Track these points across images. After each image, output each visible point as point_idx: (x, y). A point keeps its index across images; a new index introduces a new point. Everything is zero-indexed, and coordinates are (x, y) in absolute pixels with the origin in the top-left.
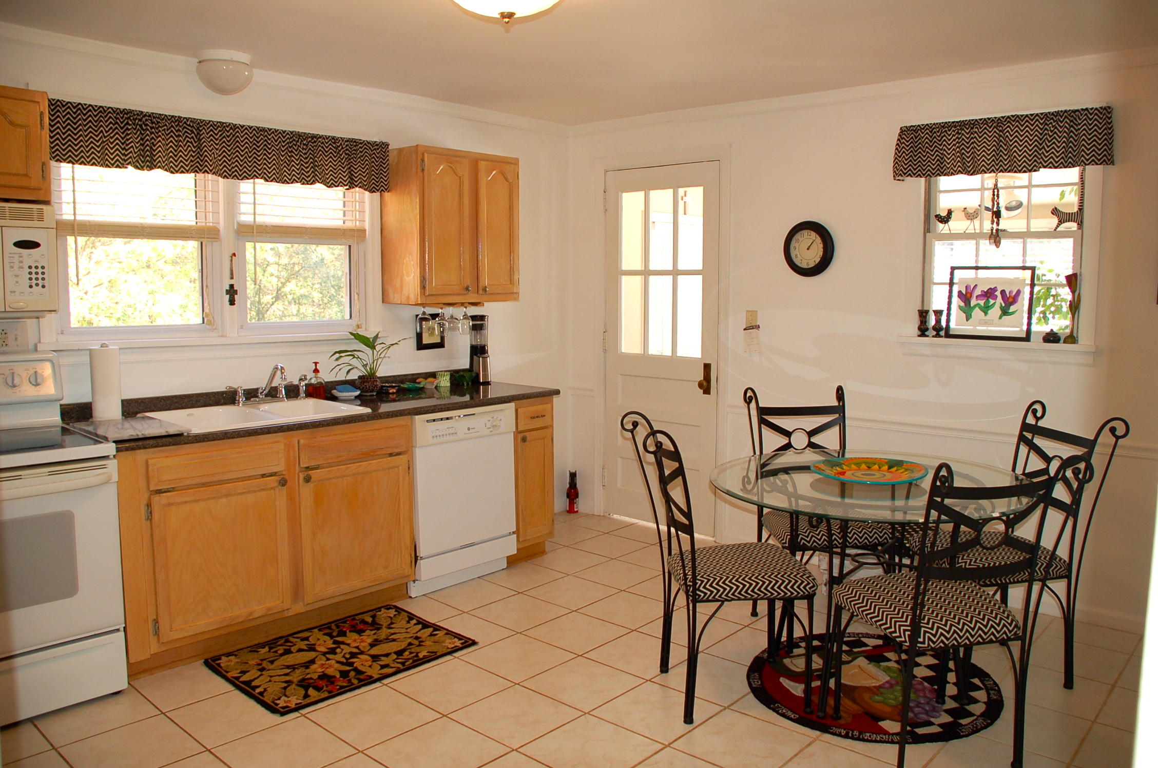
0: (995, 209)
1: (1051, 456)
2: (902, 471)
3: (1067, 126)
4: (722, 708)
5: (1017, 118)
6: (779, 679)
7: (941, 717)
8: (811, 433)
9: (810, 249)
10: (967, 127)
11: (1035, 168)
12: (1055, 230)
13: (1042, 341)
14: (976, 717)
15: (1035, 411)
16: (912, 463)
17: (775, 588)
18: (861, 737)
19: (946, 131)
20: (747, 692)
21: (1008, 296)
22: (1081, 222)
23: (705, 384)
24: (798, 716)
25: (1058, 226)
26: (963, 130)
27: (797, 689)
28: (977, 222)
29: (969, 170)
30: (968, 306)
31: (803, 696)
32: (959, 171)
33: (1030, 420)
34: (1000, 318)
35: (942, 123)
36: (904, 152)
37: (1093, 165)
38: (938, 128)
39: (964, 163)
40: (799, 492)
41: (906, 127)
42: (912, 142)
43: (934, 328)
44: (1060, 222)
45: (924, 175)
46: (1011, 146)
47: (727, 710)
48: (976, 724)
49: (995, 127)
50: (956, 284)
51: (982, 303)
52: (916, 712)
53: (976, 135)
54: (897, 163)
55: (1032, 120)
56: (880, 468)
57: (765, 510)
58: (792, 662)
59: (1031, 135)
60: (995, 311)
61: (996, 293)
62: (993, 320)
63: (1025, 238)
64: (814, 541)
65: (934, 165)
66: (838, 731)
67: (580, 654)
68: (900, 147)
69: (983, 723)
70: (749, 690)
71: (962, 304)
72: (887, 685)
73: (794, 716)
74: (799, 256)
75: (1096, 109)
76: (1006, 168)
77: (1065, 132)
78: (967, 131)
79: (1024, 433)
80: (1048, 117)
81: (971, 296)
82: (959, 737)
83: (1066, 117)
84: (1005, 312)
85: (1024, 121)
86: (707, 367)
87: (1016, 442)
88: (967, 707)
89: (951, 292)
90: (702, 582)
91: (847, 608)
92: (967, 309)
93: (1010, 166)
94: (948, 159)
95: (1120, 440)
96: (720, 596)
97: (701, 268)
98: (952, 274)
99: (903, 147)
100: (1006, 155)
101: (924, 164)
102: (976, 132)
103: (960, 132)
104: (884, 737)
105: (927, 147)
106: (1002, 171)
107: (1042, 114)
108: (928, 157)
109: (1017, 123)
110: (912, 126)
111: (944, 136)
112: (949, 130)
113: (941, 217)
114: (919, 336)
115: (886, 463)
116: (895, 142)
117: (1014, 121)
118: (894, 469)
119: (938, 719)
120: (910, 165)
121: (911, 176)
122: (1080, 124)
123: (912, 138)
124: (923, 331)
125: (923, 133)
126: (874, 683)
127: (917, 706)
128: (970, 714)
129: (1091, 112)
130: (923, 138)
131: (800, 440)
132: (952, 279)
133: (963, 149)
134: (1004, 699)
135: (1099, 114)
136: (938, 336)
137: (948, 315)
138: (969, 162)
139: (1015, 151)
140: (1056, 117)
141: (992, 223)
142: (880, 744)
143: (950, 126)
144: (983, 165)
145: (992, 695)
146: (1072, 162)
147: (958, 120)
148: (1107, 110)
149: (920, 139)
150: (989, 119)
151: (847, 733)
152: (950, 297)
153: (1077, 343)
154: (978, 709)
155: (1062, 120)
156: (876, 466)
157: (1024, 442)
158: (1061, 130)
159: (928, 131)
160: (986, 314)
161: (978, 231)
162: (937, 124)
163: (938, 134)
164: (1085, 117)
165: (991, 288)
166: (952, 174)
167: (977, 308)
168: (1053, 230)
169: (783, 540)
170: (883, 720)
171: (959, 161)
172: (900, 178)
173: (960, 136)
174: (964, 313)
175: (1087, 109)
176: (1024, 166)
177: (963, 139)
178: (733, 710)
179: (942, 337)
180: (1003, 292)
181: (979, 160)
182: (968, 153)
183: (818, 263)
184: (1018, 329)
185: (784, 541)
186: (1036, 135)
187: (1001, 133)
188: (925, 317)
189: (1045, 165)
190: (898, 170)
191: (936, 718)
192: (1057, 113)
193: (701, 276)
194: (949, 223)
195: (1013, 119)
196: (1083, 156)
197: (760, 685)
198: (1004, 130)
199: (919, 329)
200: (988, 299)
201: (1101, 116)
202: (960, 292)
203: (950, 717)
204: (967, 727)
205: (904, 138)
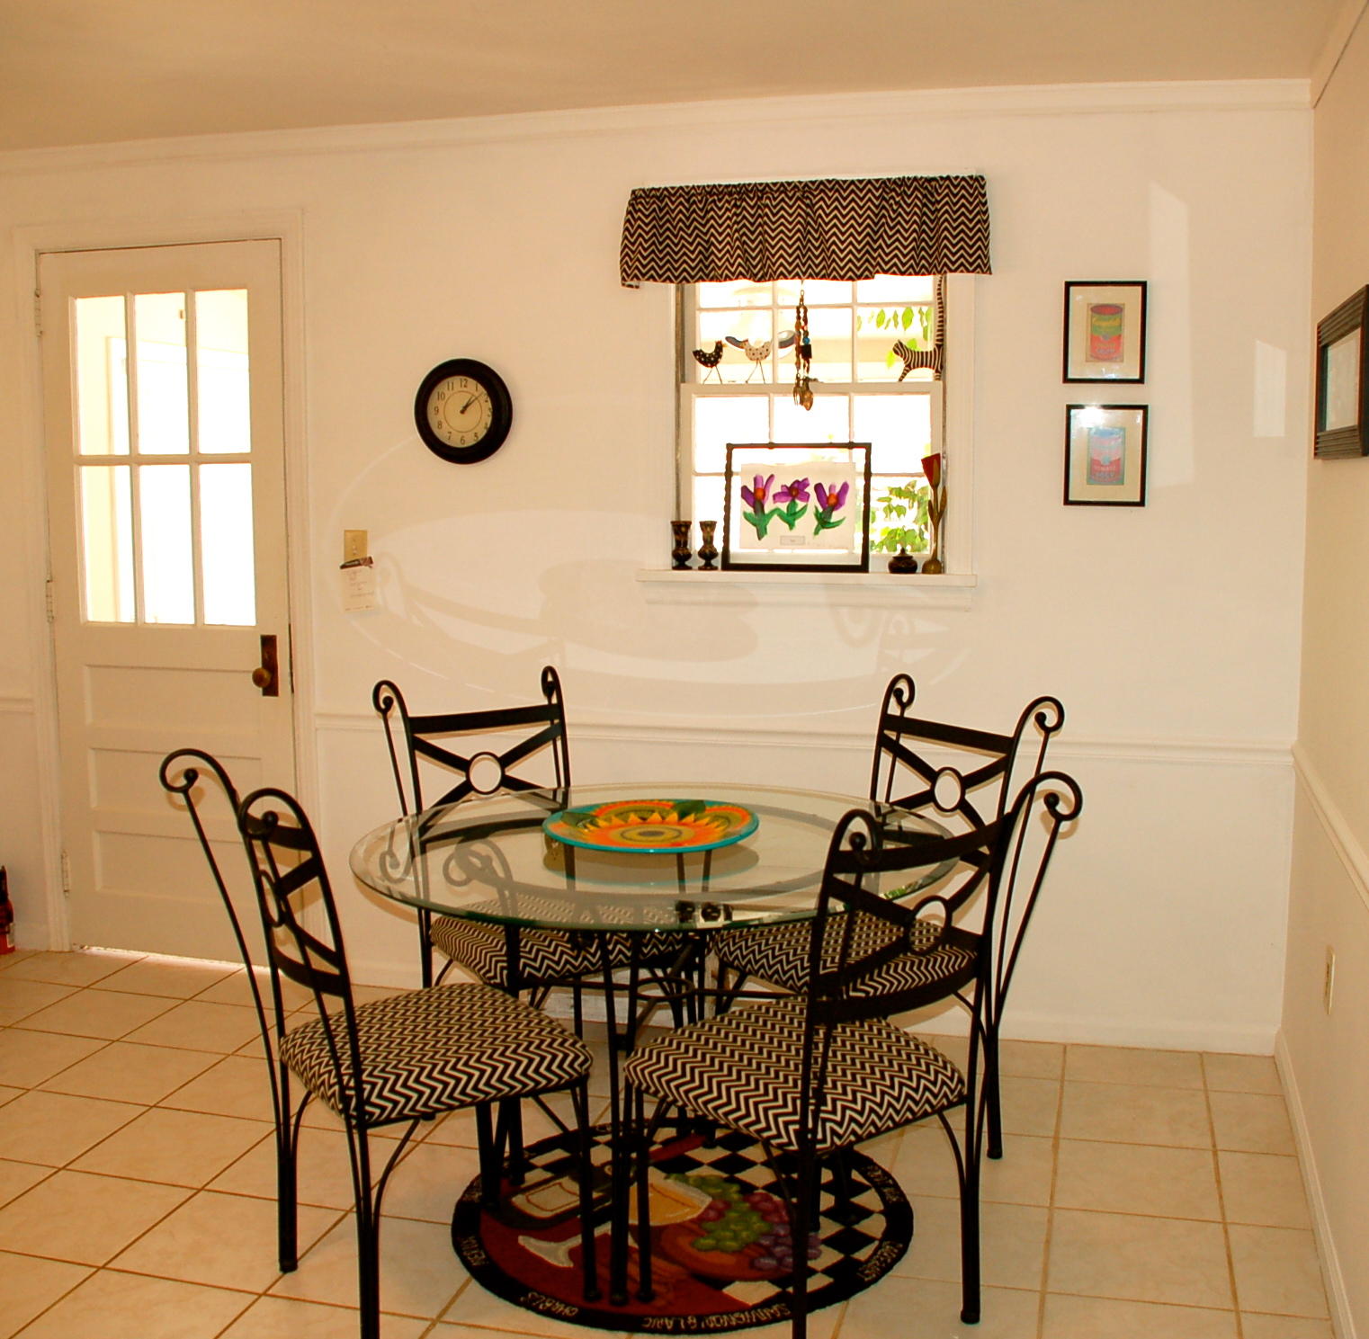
0: (802, 344)
1: (937, 769)
2: (707, 820)
3: (919, 203)
4: (428, 1323)
5: (837, 185)
6: (517, 1240)
7: (823, 1256)
8: (506, 760)
9: (466, 412)
10: (751, 195)
11: (867, 273)
12: (900, 380)
13: (888, 570)
14: (877, 1243)
15: (899, 693)
16: (721, 803)
17: (518, 1075)
18: (703, 1325)
19: (714, 201)
20: (463, 1281)
21: (828, 494)
22: (942, 367)
23: (266, 675)
24: (576, 1310)
25: (904, 374)
26: (745, 200)
27: (557, 1254)
28: (767, 364)
29: (755, 271)
30: (760, 514)
31: (572, 1265)
32: (741, 273)
33: (894, 709)
34: (816, 532)
35: (708, 186)
36: (640, 235)
37: (962, 272)
38: (700, 194)
39: (747, 260)
40: (516, 878)
41: (643, 190)
42: (654, 219)
43: (702, 554)
44: (909, 367)
45: (676, 278)
46: (827, 233)
47: (438, 1325)
48: (882, 1255)
49: (798, 199)
50: (737, 474)
51: (783, 506)
52: (778, 1255)
53: (767, 210)
54: (627, 254)
55: (861, 190)
56: (663, 818)
57: (434, 917)
58: (529, 1201)
59: (860, 216)
60: (807, 521)
61: (807, 490)
62: (804, 537)
63: (852, 394)
64: (549, 967)
65: (693, 261)
66: (659, 1322)
67: (101, 1265)
68: (632, 226)
69: (892, 1251)
70: (466, 1274)
71: (750, 510)
72: (712, 1214)
73: (571, 1312)
74: (444, 425)
75: (963, 179)
76: (817, 271)
77: (915, 213)
78: (752, 204)
79: (886, 732)
80: (887, 186)
81: (764, 495)
82: (863, 1286)
83: (916, 188)
84: (824, 522)
85: (848, 192)
86: (268, 643)
87: (874, 748)
88: (856, 1227)
89: (728, 488)
90: (374, 1085)
91: (653, 1089)
92: (759, 520)
93: (824, 267)
94: (720, 251)
95: (1051, 734)
96: (413, 1109)
97: (248, 450)
98: (729, 457)
99: (639, 227)
100: (817, 249)
101: (676, 258)
102: (767, 206)
103: (738, 203)
104: (742, 1316)
105: (681, 229)
106: (810, 276)
107: (877, 181)
108: (683, 245)
109: (837, 194)
110: (653, 189)
111: (712, 209)
112: (720, 200)
113: (704, 355)
114: (675, 568)
115: (674, 807)
116: (623, 215)
117: (830, 190)
118: (691, 818)
119: (819, 1260)
120: (653, 260)
121: (655, 280)
122: (939, 202)
123: (654, 210)
124: (681, 559)
125: (673, 203)
126: (687, 1214)
127: (776, 1244)
128: (867, 1240)
129: (956, 183)
130: (673, 211)
131: (486, 775)
132: (729, 466)
133: (744, 234)
134: (909, 1198)
135: (968, 188)
136: (708, 566)
137: (727, 529)
138: (754, 259)
139: (834, 243)
140: (900, 187)
141: (798, 368)
142: (739, 1331)
143: (721, 193)
144: (781, 265)
145: (889, 1197)
146: (927, 265)
147: (736, 183)
148: (979, 182)
149: (667, 212)
150: (789, 184)
151: (677, 1324)
152: (728, 499)
153: (944, 572)
154: (875, 1226)
155: (909, 193)
156: (656, 816)
157: (885, 747)
158: (908, 210)
159: (682, 199)
160: (791, 526)
161: (769, 381)
162: (699, 187)
163: (701, 206)
164: (947, 191)
165: (797, 482)
166: (727, 278)
167: (775, 517)
168: (897, 380)
169: (489, 971)
170: (729, 1282)
171: (739, 256)
172: (634, 282)
173: (738, 212)
174: (754, 525)
175: (948, 178)
176: (850, 269)
177: (744, 217)
178: (449, 1323)
179: (716, 568)
180: (819, 488)
181: (773, 256)
182: (753, 242)
183: (482, 440)
184: (845, 552)
185: (492, 974)
186: (869, 217)
187: (808, 210)
188: (685, 535)
189: (886, 268)
190: (630, 268)
191: (815, 1258)
192: (902, 182)
193: (249, 466)
194: (718, 365)
195: (830, 186)
196: (945, 255)
197: (484, 1260)
198: (814, 205)
199: (676, 555)
200: (793, 501)
201: (971, 191)
202: (744, 489)
203: (836, 1252)
204: (870, 1264)
205: (640, 210)
